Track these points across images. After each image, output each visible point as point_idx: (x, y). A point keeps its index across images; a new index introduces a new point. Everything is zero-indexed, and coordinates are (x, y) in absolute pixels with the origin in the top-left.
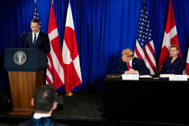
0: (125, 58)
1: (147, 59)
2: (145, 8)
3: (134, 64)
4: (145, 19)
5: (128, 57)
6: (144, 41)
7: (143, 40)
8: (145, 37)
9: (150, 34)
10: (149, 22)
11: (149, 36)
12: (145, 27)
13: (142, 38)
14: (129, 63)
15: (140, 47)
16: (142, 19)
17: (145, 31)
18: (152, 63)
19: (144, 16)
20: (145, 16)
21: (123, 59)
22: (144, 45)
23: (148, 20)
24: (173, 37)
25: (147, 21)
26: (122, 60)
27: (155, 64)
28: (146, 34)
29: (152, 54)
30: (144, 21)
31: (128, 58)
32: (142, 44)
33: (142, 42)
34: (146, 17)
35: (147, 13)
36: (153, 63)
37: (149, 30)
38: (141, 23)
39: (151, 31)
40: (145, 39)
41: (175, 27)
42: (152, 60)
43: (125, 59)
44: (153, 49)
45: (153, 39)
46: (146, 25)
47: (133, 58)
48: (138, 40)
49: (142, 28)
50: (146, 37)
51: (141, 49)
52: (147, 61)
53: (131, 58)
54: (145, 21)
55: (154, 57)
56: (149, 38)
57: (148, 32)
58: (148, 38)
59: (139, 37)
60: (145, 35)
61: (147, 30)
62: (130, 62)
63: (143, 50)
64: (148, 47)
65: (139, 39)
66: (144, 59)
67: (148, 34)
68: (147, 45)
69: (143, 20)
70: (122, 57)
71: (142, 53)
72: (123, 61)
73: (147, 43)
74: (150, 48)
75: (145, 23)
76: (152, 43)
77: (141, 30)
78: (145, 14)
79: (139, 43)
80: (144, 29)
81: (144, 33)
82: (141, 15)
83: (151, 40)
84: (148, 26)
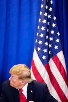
0: (15, 80)
1: (53, 84)
3: (32, 92)
4: (49, 13)
5: (20, 78)
6: (48, 51)
7: (45, 51)
8: (48, 44)
9: (58, 41)
10: (55, 18)
11: (57, 44)
12: (49, 27)
13: (43, 47)
14: (21, 90)
15: (41, 63)
16: (43, 13)
17: (48, 34)
18: (62, 92)
19: (47, 7)
20: (49, 8)
21: (11, 82)
22: (48, 60)
23: (53, 14)
25: (52, 17)
26: (10, 84)
29: (62, 74)
30: (47, 17)
31: (21, 81)
32: (44, 57)
33: (44, 54)
34: (51, 9)
35: (51, 2)
36: (65, 93)
37: (56, 32)
38: (42, 20)
39: (58, 34)
40: (49, 49)
43: (15, 82)
44: (62, 66)
45: (63, 48)
46: (51, 24)
47: (30, 81)
48: (37, 50)
49: (43, 28)
50: (50, 46)
51: (43, 65)
52: (53, 89)
53: (26, 80)
54: (49, 16)
55: (65, 81)
56: (56, 47)
57: (55, 36)
58: (53, 46)
59: (38, 45)
60: (48, 41)
61: (52, 32)
62: (23, 89)
63: (45, 67)
64: (55, 62)
65: (39, 49)
67: (54, 39)
68: (53, 59)
69: (46, 14)
70: (10, 79)
71: (44, 74)
72: (12, 85)
73: (52, 55)
74: (58, 64)
76: (60, 55)
77: (42, 32)
78: (48, 4)
79: (39, 55)
80: (48, 30)
81: (47, 37)
82: (42, 6)
83: (60, 51)
84: (54, 25)
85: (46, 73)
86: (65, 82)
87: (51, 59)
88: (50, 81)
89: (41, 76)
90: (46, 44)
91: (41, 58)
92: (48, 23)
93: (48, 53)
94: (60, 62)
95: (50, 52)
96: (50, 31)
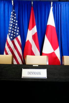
24: (34, 34)
41: (35, 27)
66: (13, 49)
75: (14, 22)
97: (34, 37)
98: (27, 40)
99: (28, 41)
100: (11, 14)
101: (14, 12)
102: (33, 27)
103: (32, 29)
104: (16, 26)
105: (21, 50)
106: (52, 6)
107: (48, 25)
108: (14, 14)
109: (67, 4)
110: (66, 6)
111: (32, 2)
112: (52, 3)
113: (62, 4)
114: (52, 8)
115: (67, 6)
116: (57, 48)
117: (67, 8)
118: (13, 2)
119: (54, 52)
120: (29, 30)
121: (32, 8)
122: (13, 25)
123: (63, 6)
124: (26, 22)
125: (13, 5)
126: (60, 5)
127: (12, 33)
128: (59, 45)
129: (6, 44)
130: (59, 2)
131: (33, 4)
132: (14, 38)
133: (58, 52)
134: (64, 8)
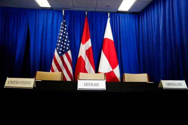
2: (64, 21)
7: (61, 49)
9: (68, 45)
10: (67, 33)
15: (58, 55)
18: (69, 71)
19: (63, 27)
20: (64, 28)
24: (87, 49)
25: (66, 33)
27: (71, 72)
28: (65, 44)
29: (69, 62)
32: (60, 53)
33: (60, 51)
34: (65, 29)
35: (66, 26)
38: (60, 34)
39: (69, 41)
41: (90, 40)
42: (69, 68)
45: (71, 48)
46: (65, 36)
48: (57, 49)
49: (60, 38)
50: (64, 47)
51: (59, 57)
52: (64, 69)
54: (64, 32)
56: (67, 48)
58: (66, 47)
59: (57, 46)
60: (63, 44)
61: (66, 40)
63: (60, 58)
64: (66, 56)
65: (58, 48)
66: (61, 67)
69: (62, 31)
75: (63, 34)
76: (69, 52)
77: (60, 40)
78: (64, 26)
79: (57, 52)
80: (63, 39)
81: (62, 42)
82: (61, 27)
83: (69, 50)
84: (67, 37)
85: (61, 61)
86: (71, 66)
87: (64, 54)
88: (63, 65)
89: (58, 63)
90: (62, 46)
91: (58, 53)
92: (64, 36)
93: (63, 51)
94: (69, 56)
95: (64, 50)
96: (64, 40)
97: (88, 52)
98: (79, 56)
99: (81, 56)
100: (61, 25)
101: (64, 23)
102: (87, 40)
103: (85, 43)
104: (66, 39)
105: (72, 69)
106: (110, 17)
107: (105, 38)
108: (65, 25)
109: (126, 16)
110: (124, 18)
111: (86, 13)
112: (109, 14)
113: (120, 15)
114: (109, 20)
115: (126, 18)
116: (116, 66)
117: (126, 20)
118: (64, 11)
119: (112, 71)
120: (81, 44)
121: (86, 19)
122: (63, 37)
123: (122, 18)
124: (79, 34)
125: (64, 15)
126: (118, 17)
127: (61, 47)
128: (118, 63)
129: (53, 61)
130: (117, 13)
131: (87, 15)
132: (63, 53)
133: (117, 72)
134: (123, 20)
